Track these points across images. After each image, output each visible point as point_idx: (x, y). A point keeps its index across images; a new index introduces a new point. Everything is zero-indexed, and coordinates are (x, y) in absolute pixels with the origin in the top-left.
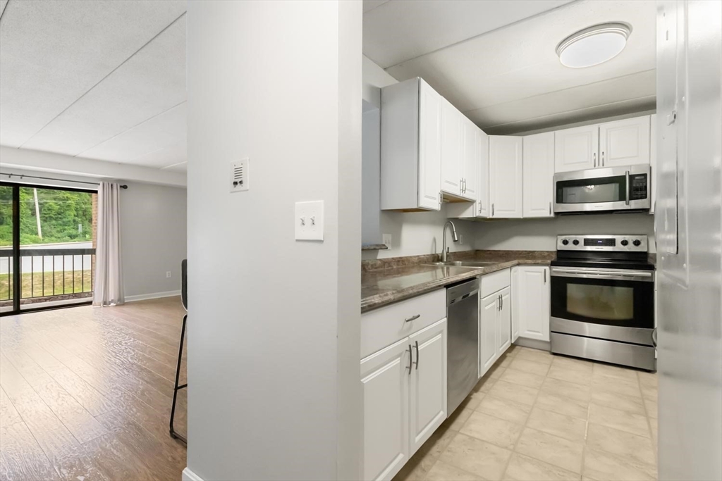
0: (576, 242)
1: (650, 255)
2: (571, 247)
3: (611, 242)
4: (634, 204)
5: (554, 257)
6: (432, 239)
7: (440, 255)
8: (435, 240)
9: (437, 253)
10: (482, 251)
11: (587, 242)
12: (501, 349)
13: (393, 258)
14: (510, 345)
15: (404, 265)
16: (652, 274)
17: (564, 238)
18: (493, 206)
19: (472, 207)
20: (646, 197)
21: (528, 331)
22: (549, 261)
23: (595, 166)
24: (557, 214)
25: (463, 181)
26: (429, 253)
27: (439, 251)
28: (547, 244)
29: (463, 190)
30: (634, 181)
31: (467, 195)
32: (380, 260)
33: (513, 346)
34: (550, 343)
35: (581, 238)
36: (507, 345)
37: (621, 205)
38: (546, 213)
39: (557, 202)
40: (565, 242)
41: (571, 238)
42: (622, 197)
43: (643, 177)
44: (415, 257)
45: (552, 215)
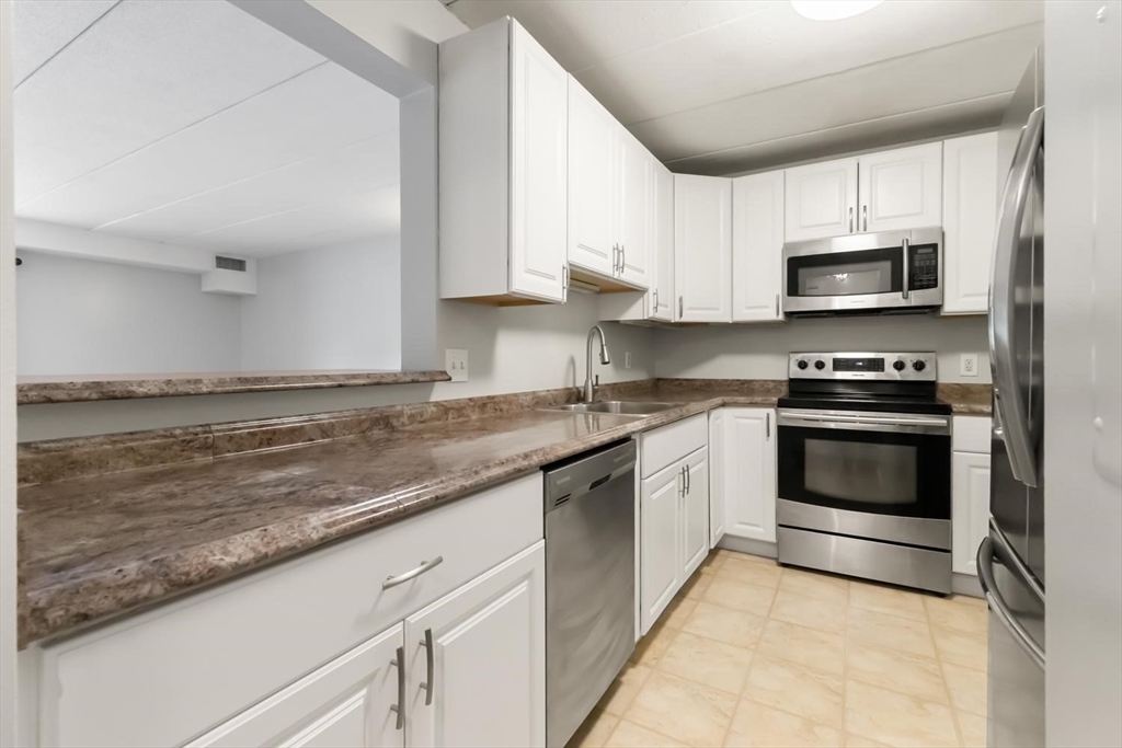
0: (820, 365)
1: (940, 387)
2: (811, 373)
3: (876, 365)
4: (917, 298)
5: (784, 391)
6: (566, 360)
7: (582, 390)
8: (572, 361)
9: (577, 385)
10: (667, 380)
11: (839, 365)
12: (686, 568)
13: (470, 399)
14: (707, 554)
15: (496, 412)
16: (948, 423)
17: (800, 357)
18: (681, 300)
19: (641, 301)
20: (936, 286)
21: (741, 523)
22: (775, 399)
23: (851, 231)
24: (789, 315)
25: (619, 251)
26: (560, 386)
27: (580, 383)
28: (774, 368)
29: (619, 267)
30: (917, 257)
31: (628, 277)
32: (437, 404)
33: (713, 553)
34: (777, 544)
35: (828, 358)
36: (703, 553)
37: (894, 299)
38: (771, 313)
39: (789, 294)
40: (803, 365)
41: (812, 358)
42: (896, 286)
43: (931, 250)
44: (525, 394)
45: (781, 317)
